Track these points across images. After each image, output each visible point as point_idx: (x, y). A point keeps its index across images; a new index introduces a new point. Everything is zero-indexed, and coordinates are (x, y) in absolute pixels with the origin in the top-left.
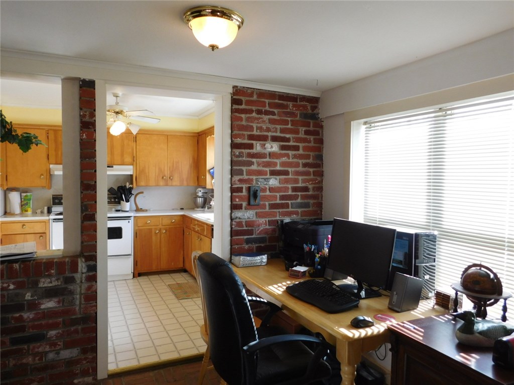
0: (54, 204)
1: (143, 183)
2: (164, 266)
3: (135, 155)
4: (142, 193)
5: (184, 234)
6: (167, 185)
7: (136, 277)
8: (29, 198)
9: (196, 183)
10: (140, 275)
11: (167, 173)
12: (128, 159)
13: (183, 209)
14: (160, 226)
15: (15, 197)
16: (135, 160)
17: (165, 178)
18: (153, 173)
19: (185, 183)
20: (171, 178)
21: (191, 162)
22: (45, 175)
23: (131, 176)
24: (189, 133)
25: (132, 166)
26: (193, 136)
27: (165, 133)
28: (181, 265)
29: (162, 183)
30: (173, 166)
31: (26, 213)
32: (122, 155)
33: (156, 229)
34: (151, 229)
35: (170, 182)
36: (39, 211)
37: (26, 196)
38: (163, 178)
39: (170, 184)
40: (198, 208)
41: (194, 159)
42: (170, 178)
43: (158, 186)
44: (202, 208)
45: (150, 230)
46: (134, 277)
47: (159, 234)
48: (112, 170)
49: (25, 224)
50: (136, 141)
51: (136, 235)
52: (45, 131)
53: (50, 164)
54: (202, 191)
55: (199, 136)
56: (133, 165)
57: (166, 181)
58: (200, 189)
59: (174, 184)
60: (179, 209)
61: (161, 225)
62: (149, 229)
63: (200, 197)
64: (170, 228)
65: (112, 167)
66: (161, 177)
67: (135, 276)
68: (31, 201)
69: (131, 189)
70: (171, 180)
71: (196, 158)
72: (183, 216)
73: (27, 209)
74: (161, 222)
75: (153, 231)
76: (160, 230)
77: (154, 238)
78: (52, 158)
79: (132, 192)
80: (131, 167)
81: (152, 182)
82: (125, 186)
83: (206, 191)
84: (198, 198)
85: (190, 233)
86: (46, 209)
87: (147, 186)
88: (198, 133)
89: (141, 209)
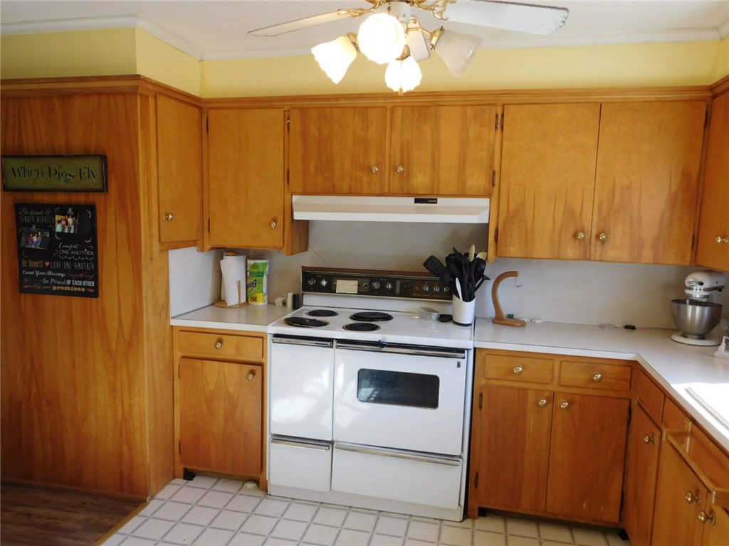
0: (307, 288)
1: (514, 250)
2: (556, 503)
3: (497, 168)
4: (514, 274)
5: (629, 423)
6: (586, 257)
7: (474, 518)
8: (261, 270)
9: (688, 258)
10: (483, 512)
11: (591, 221)
12: (477, 179)
13: (633, 328)
14: (553, 387)
15: (233, 268)
16: (497, 182)
17: (581, 235)
18: (545, 220)
19: (647, 254)
20: (603, 237)
21: (674, 186)
22: (280, 219)
23: (485, 227)
24: (678, 90)
25: (487, 200)
26: (693, 101)
27: (594, 98)
28: (611, 515)
29: (571, 251)
30: (612, 201)
31: (254, 303)
32: (462, 168)
33: (539, 393)
34: (526, 390)
35: (596, 250)
36: (279, 301)
37: (254, 266)
38: (575, 235)
39: (597, 258)
40: (685, 335)
41: (686, 176)
42: (598, 236)
43: (558, 258)
44: (702, 337)
45: (522, 393)
46: (466, 515)
47: (547, 410)
48: (435, 212)
49: (223, 337)
50: (502, 127)
51: (479, 400)
52: (281, 112)
53: (292, 194)
54: (707, 285)
55: (714, 97)
56: (489, 196)
57: (585, 244)
58: (699, 277)
59: (611, 254)
60: (620, 325)
61: (555, 382)
62: (519, 389)
63: (695, 303)
64: (583, 396)
65: (434, 201)
66: (570, 235)
67: (469, 513)
68: (265, 278)
69: (480, 263)
70: (603, 242)
71: (695, 176)
72: (634, 367)
73: (254, 296)
74: (556, 374)
75: (531, 397)
76: (552, 399)
77: (531, 419)
78: (296, 181)
79: (486, 273)
80: (485, 202)
81: (541, 249)
82: (467, 255)
83: (720, 284)
84: (690, 308)
85: (656, 439)
86: (290, 296)
87: (527, 258)
88: (711, 88)
89: (511, 316)
